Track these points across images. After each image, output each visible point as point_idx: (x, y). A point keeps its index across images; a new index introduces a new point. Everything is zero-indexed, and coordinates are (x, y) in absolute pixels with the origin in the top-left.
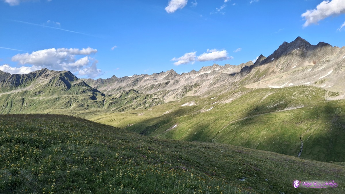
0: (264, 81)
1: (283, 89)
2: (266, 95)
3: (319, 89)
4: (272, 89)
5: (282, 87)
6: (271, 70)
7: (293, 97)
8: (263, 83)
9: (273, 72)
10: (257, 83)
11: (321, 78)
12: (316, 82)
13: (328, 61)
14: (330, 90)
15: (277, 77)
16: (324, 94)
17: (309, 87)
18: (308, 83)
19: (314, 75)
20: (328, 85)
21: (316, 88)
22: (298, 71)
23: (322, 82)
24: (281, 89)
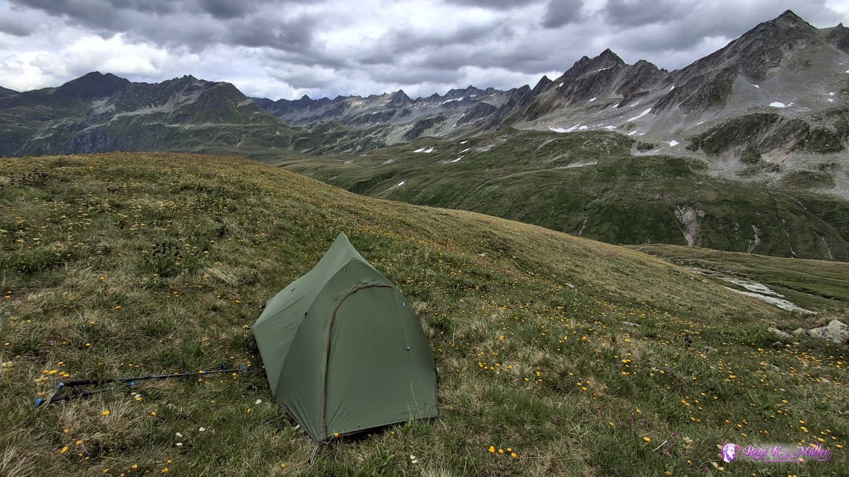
0: (544, 119)
1: (571, 133)
2: (544, 141)
3: (626, 137)
4: (554, 133)
5: (569, 130)
6: (556, 103)
7: (583, 147)
8: (543, 123)
9: (559, 106)
10: (533, 122)
11: (630, 120)
12: (623, 126)
13: (646, 93)
14: (639, 140)
15: (565, 114)
16: (630, 146)
17: (610, 133)
18: (610, 128)
19: (621, 114)
20: (639, 132)
21: (621, 135)
22: (598, 106)
23: (631, 126)
24: (566, 134)
